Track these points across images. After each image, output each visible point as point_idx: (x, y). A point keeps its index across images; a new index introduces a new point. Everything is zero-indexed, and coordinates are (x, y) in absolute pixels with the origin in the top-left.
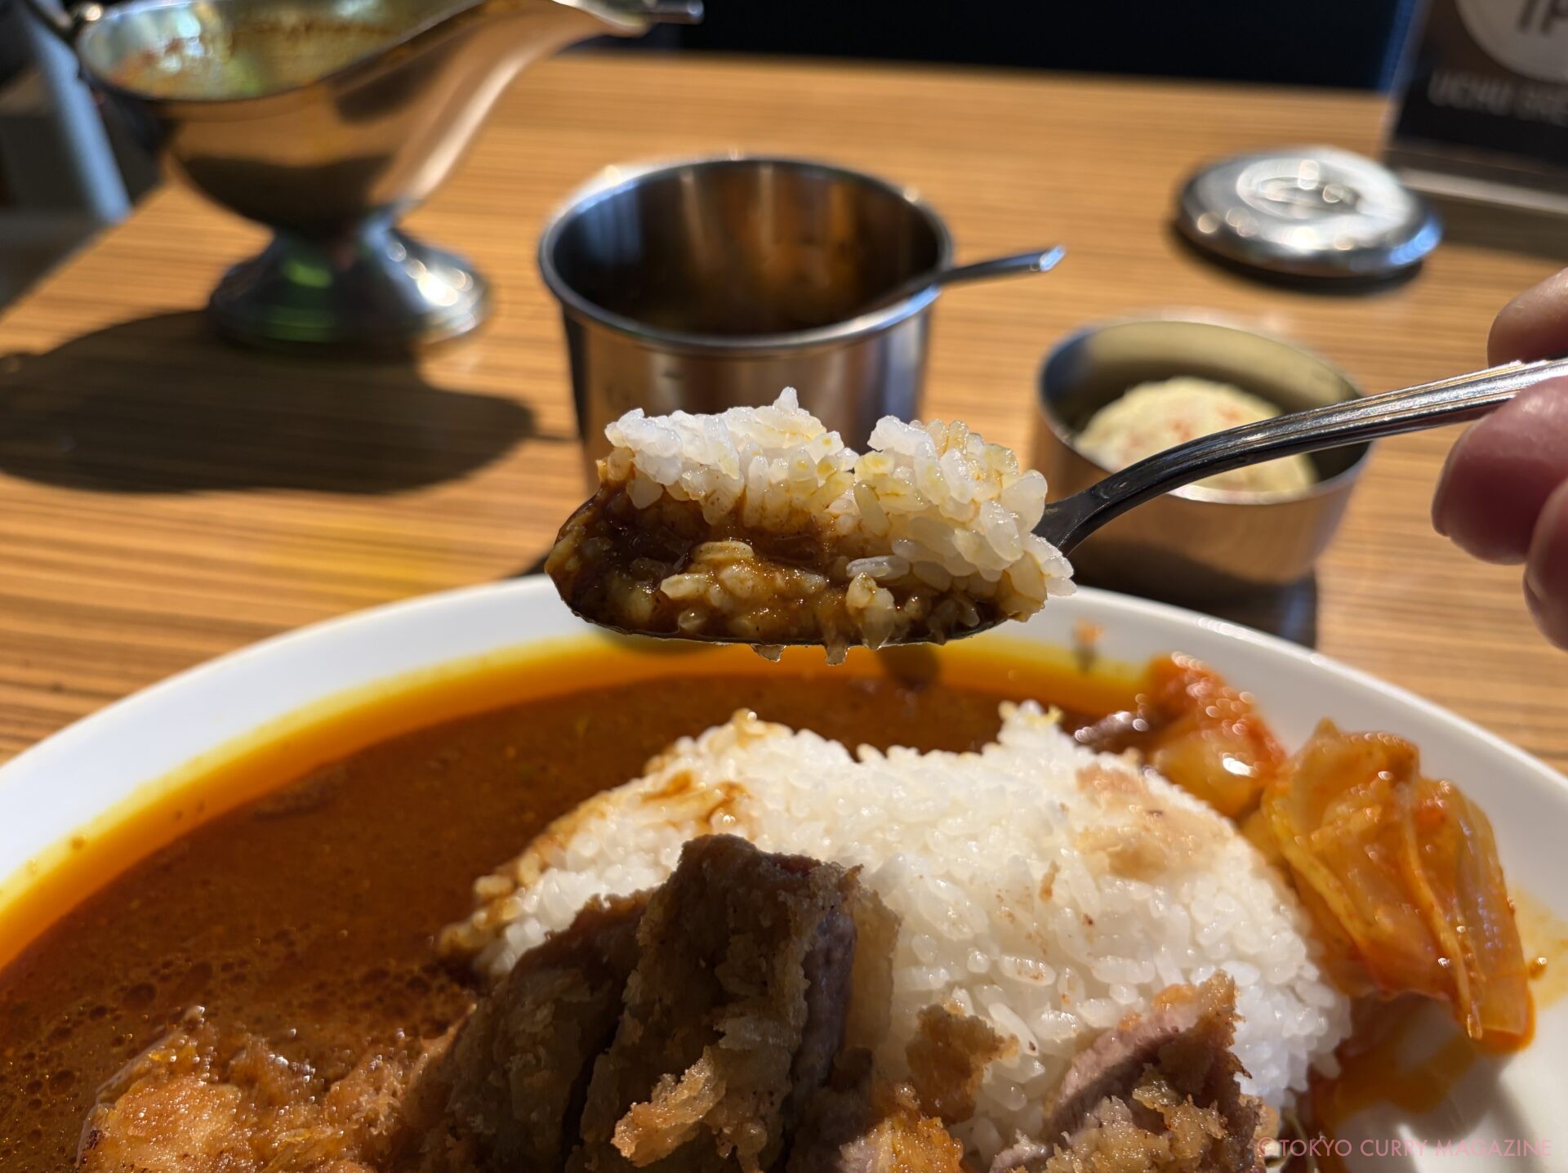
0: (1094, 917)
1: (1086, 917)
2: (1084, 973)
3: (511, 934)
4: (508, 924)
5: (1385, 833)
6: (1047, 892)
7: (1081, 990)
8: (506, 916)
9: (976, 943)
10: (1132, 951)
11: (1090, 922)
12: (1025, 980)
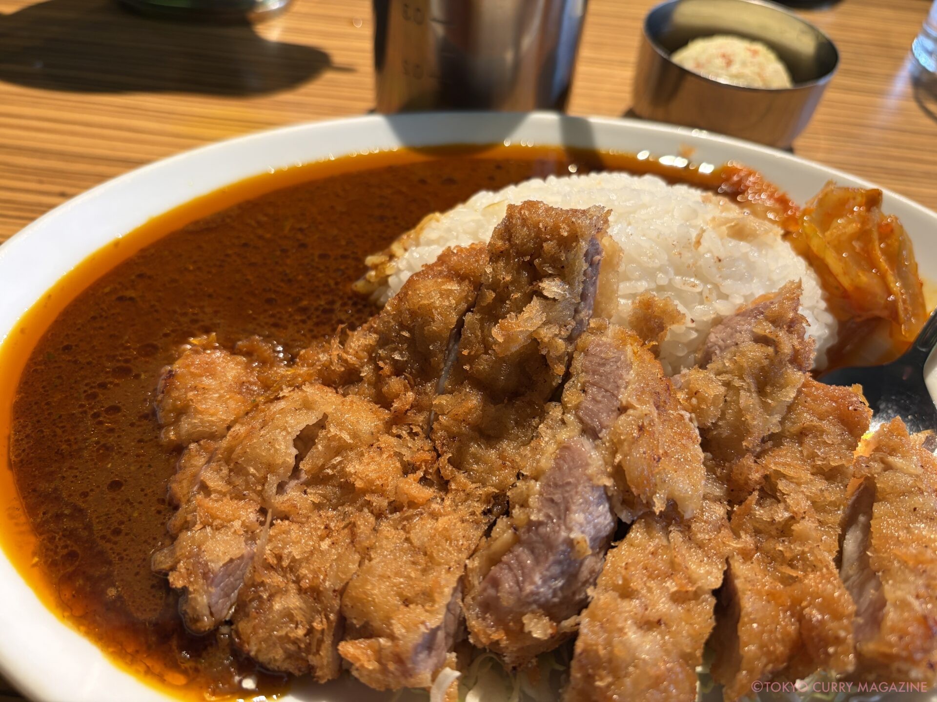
0: (722, 257)
1: (718, 258)
2: (716, 286)
3: (391, 280)
4: (388, 276)
5: (863, 235)
6: (698, 243)
7: (714, 294)
8: (388, 272)
9: (661, 269)
10: (740, 278)
11: (720, 260)
12: (687, 288)
